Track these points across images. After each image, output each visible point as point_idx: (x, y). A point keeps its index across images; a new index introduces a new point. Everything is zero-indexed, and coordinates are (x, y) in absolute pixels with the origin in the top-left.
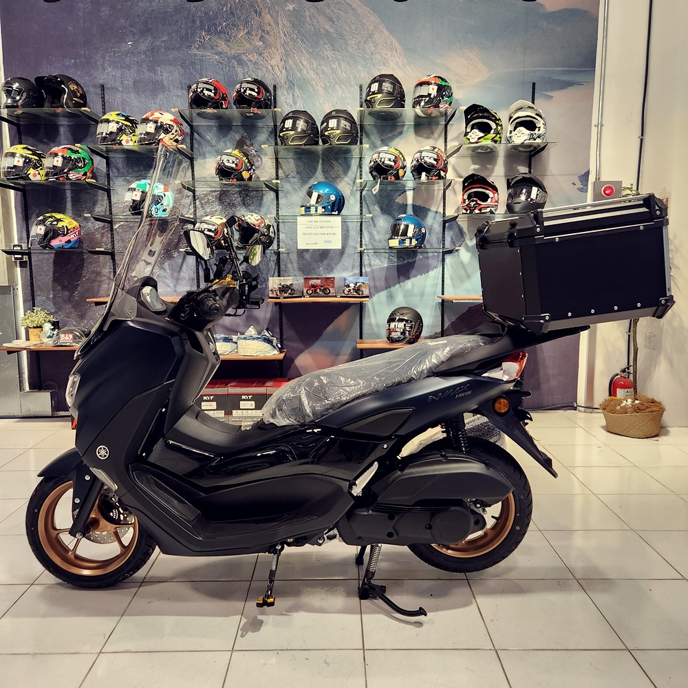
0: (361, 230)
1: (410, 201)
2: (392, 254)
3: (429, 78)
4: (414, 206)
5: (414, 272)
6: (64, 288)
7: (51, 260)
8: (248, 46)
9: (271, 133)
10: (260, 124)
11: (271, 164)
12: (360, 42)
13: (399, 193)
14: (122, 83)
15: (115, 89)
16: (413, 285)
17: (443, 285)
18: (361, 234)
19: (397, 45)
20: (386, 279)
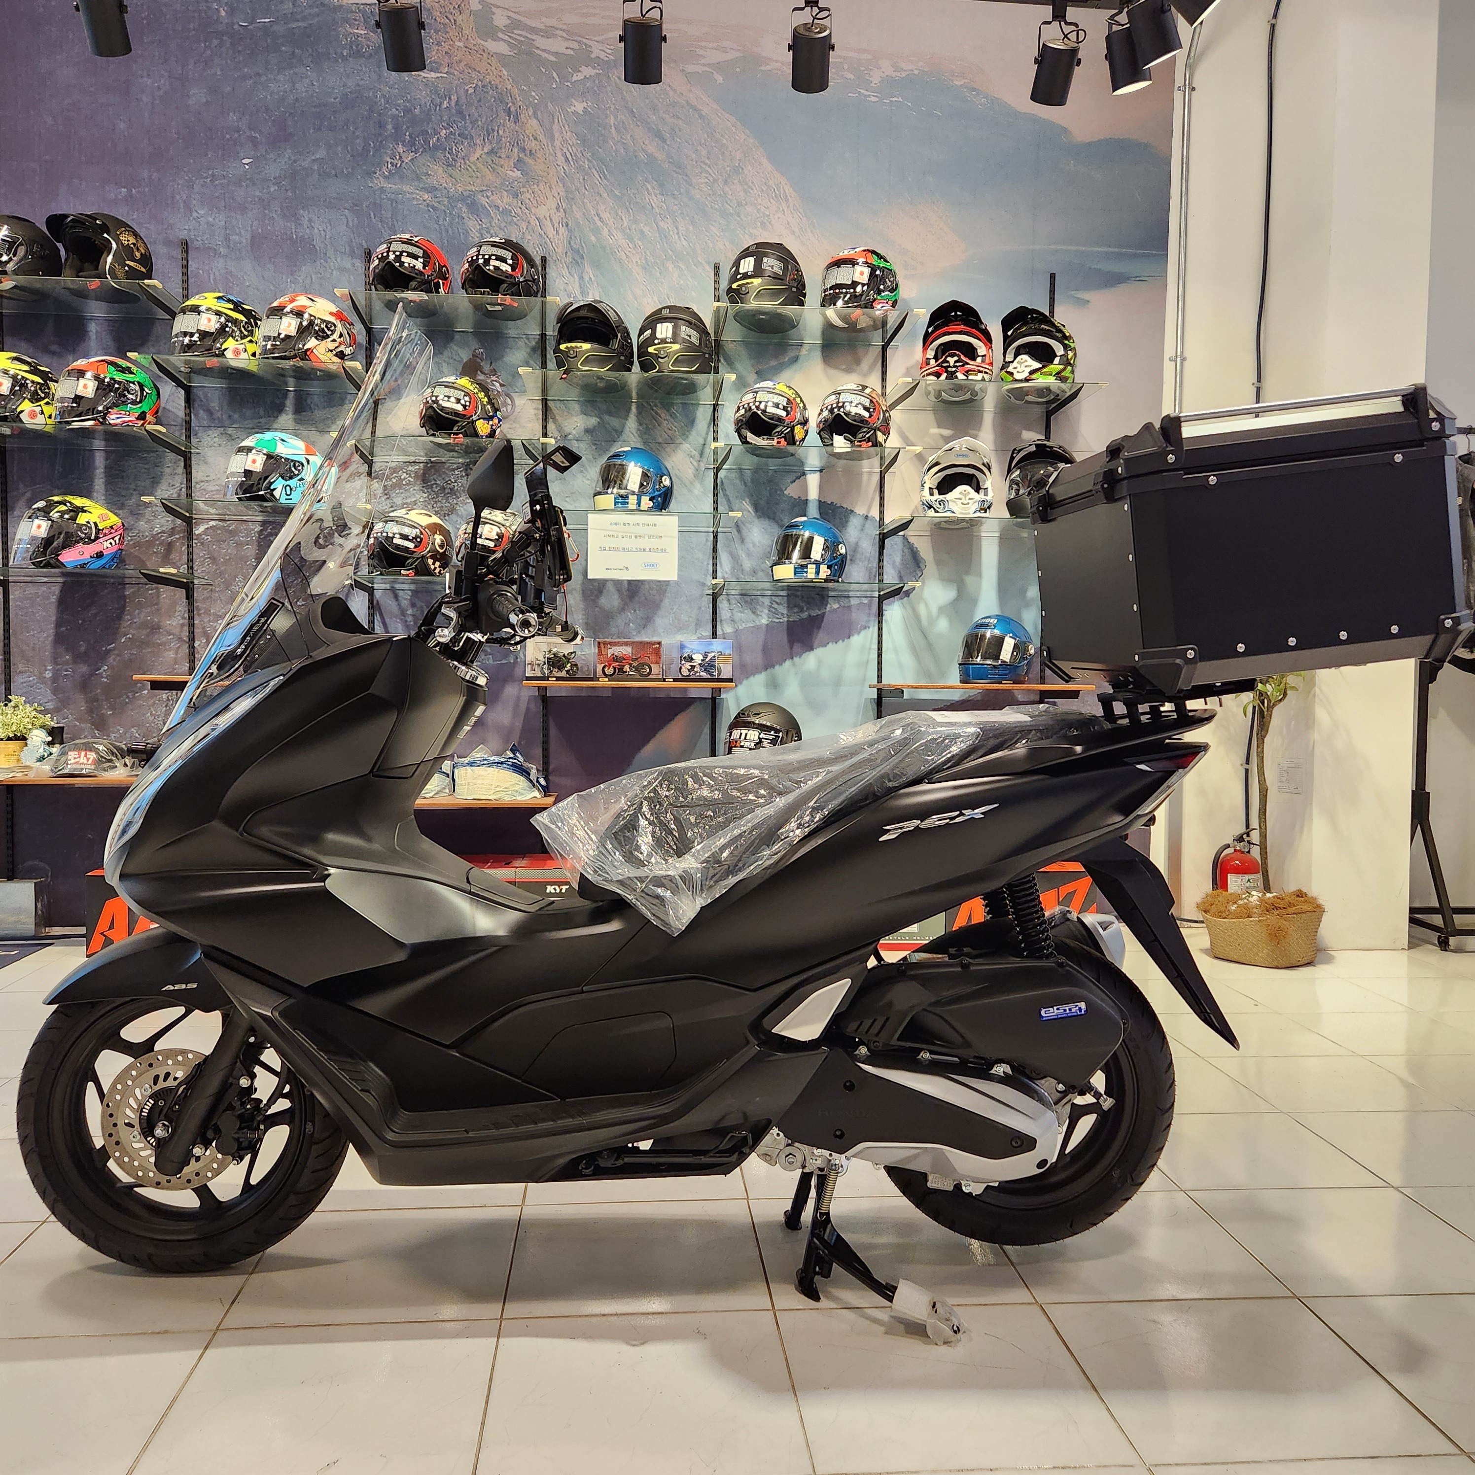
0: (715, 550)
1: (813, 494)
2: (777, 599)
3: (852, 252)
4: (822, 505)
5: (821, 635)
6: (78, 658)
7: (54, 599)
8: (490, 176)
9: (534, 349)
10: (512, 329)
11: (533, 411)
12: (715, 181)
13: (793, 476)
14: (227, 239)
15: (210, 251)
16: (820, 662)
17: (880, 663)
18: (715, 558)
19: (789, 190)
20: (765, 650)
